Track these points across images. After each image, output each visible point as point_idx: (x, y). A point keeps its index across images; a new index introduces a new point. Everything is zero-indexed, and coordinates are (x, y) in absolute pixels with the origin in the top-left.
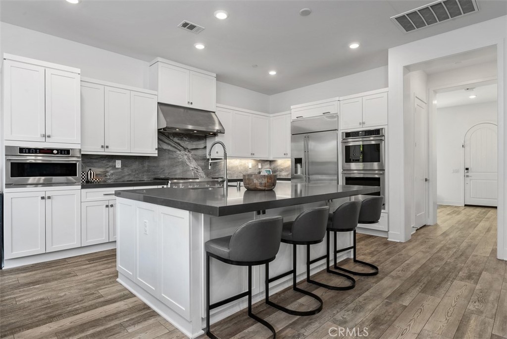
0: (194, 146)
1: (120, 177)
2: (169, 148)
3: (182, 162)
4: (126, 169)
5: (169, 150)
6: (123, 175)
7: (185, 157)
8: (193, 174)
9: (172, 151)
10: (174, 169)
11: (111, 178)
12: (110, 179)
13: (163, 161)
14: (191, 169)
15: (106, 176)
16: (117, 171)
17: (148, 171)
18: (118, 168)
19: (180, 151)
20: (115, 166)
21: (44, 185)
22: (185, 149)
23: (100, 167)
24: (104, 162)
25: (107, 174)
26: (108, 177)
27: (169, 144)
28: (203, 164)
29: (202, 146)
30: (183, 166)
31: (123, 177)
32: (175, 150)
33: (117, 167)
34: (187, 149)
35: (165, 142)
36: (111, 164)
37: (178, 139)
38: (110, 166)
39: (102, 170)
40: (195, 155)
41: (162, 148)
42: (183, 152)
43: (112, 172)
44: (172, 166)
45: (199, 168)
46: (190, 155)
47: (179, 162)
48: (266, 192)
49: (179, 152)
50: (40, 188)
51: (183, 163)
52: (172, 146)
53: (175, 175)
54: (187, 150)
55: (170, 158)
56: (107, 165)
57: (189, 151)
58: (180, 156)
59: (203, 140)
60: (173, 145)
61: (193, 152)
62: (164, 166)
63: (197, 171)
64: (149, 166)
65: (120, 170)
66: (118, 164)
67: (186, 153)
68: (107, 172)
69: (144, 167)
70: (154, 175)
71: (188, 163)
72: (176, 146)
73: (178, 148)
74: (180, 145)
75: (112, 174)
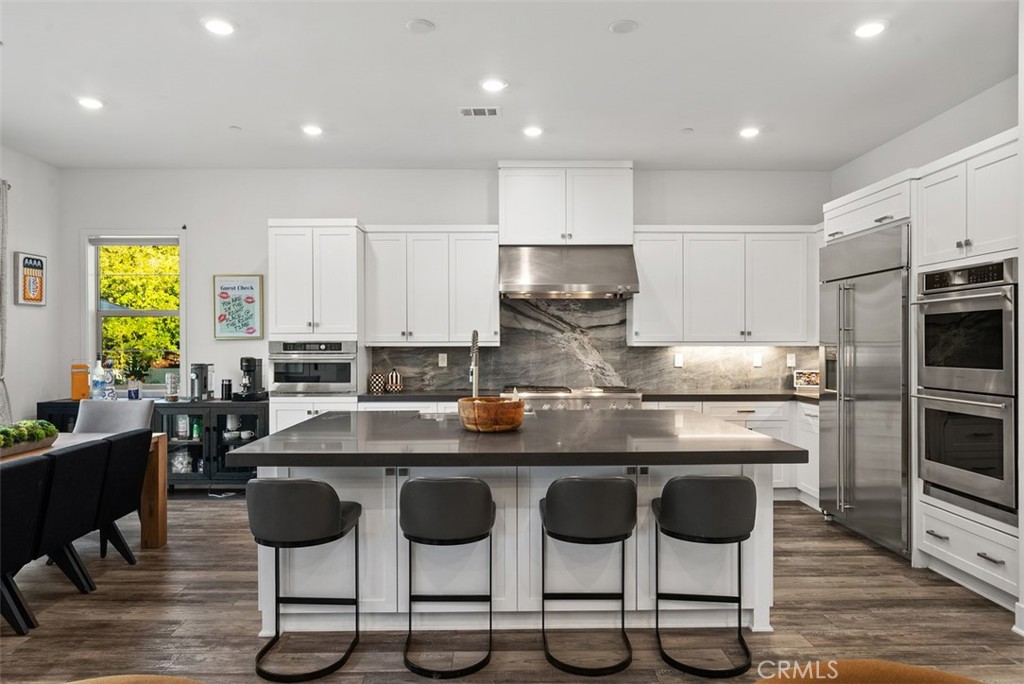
0: (596, 320)
1: (445, 382)
2: (539, 327)
3: (567, 353)
4: (456, 370)
5: (538, 332)
6: (451, 378)
7: (575, 344)
8: (592, 379)
9: (545, 334)
10: (548, 370)
11: (431, 384)
12: (429, 385)
13: (525, 353)
14: (588, 368)
15: (423, 380)
16: (441, 372)
17: (496, 373)
18: (442, 368)
19: (562, 332)
20: (437, 364)
21: (306, 393)
22: (573, 328)
23: (414, 365)
24: (420, 357)
25: (425, 377)
26: (427, 382)
27: (538, 320)
28: (618, 358)
29: (616, 319)
30: (568, 363)
31: (451, 383)
32: (551, 330)
33: (440, 365)
34: (579, 327)
35: (530, 317)
36: (430, 360)
37: (559, 310)
38: (430, 364)
39: (416, 370)
40: (599, 340)
41: (524, 329)
42: (569, 334)
43: (432, 373)
44: (545, 362)
45: (608, 366)
46: (586, 340)
47: (559, 355)
48: (481, 436)
49: (559, 335)
50: (300, 399)
51: (569, 357)
52: (544, 323)
53: (551, 380)
54: (578, 330)
55: (539, 348)
56: (425, 362)
57: (582, 332)
58: (563, 342)
59: (618, 306)
60: (547, 321)
61: (592, 334)
62: (528, 362)
63: (603, 374)
64: (496, 362)
65: (445, 371)
66: (443, 360)
67: (576, 335)
68: (425, 374)
69: (488, 364)
70: (508, 379)
71: (581, 357)
72: (553, 323)
73: (559, 326)
74: (561, 319)
75: (433, 377)
